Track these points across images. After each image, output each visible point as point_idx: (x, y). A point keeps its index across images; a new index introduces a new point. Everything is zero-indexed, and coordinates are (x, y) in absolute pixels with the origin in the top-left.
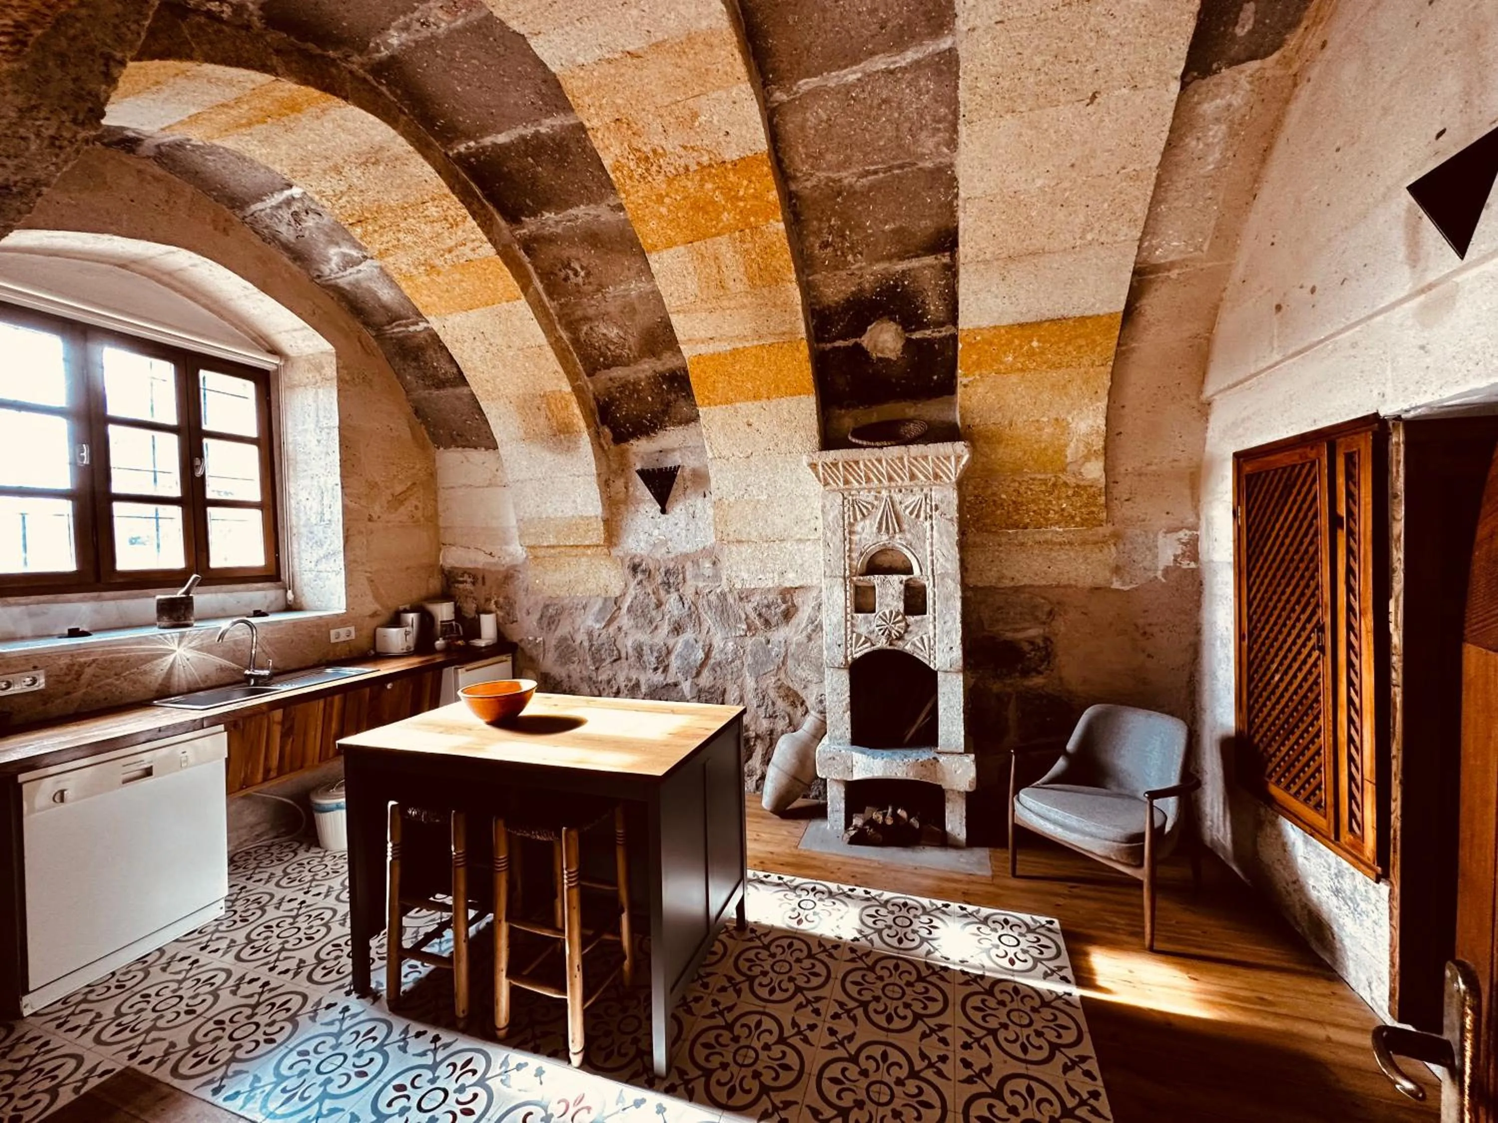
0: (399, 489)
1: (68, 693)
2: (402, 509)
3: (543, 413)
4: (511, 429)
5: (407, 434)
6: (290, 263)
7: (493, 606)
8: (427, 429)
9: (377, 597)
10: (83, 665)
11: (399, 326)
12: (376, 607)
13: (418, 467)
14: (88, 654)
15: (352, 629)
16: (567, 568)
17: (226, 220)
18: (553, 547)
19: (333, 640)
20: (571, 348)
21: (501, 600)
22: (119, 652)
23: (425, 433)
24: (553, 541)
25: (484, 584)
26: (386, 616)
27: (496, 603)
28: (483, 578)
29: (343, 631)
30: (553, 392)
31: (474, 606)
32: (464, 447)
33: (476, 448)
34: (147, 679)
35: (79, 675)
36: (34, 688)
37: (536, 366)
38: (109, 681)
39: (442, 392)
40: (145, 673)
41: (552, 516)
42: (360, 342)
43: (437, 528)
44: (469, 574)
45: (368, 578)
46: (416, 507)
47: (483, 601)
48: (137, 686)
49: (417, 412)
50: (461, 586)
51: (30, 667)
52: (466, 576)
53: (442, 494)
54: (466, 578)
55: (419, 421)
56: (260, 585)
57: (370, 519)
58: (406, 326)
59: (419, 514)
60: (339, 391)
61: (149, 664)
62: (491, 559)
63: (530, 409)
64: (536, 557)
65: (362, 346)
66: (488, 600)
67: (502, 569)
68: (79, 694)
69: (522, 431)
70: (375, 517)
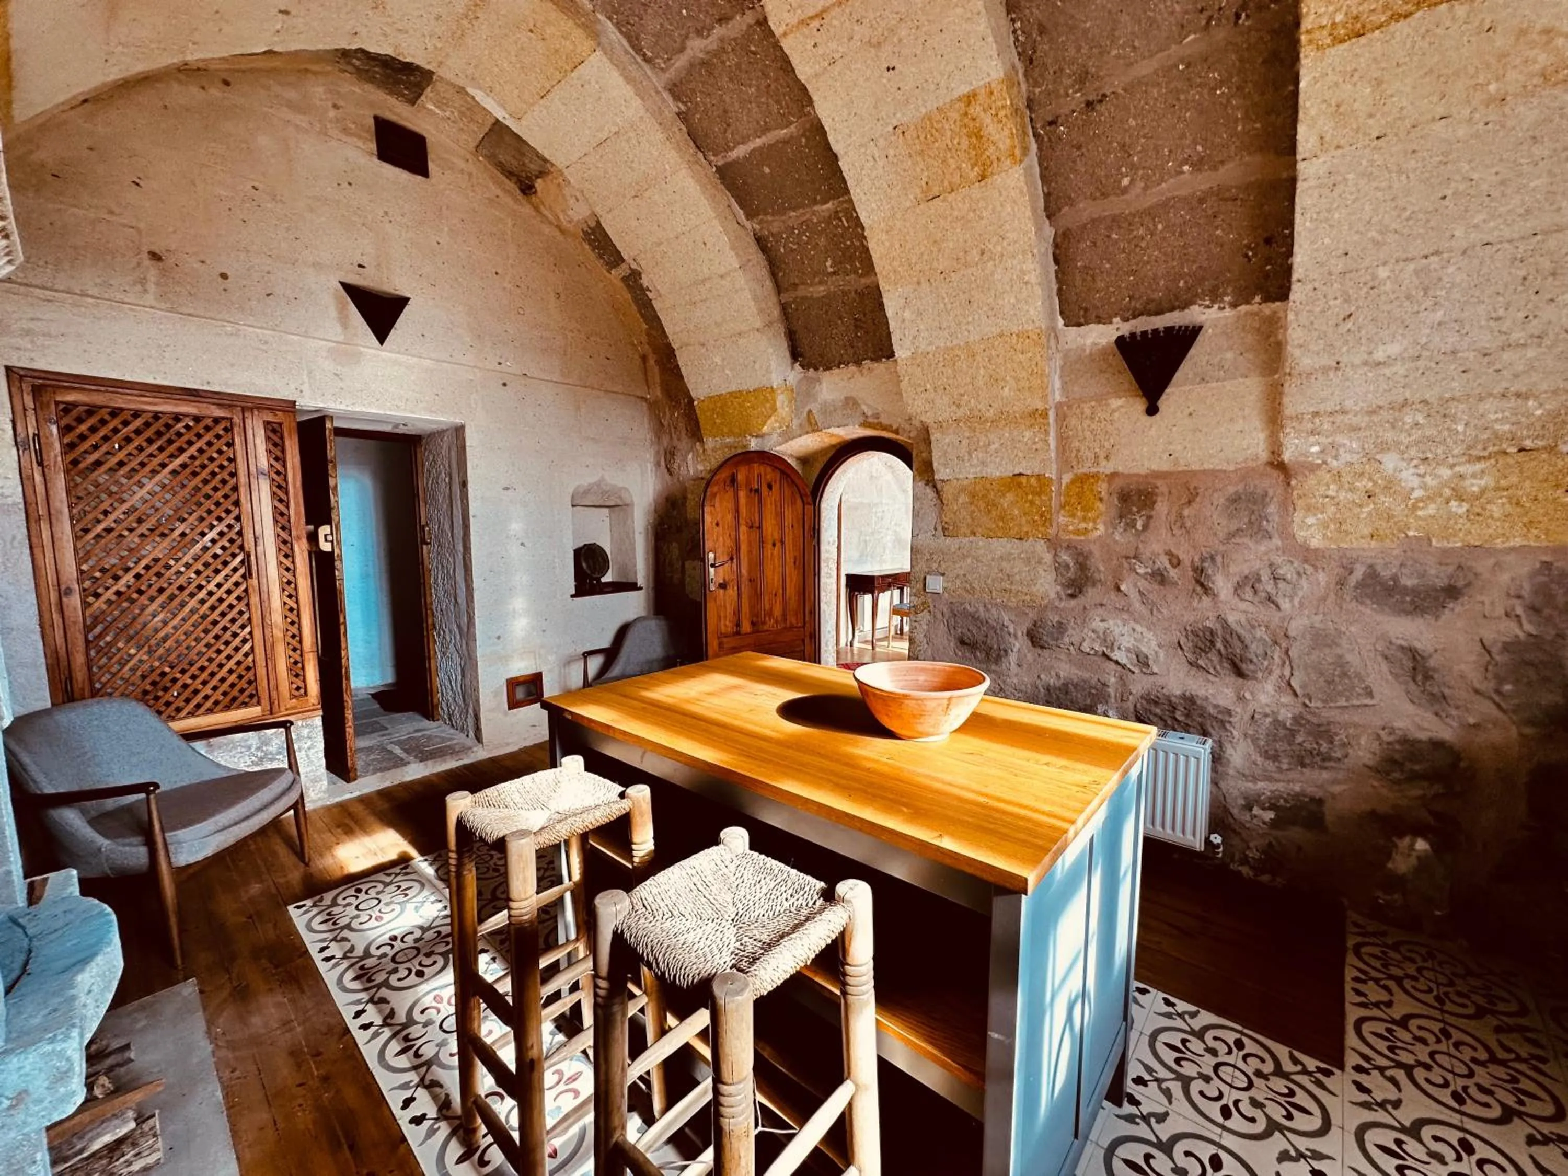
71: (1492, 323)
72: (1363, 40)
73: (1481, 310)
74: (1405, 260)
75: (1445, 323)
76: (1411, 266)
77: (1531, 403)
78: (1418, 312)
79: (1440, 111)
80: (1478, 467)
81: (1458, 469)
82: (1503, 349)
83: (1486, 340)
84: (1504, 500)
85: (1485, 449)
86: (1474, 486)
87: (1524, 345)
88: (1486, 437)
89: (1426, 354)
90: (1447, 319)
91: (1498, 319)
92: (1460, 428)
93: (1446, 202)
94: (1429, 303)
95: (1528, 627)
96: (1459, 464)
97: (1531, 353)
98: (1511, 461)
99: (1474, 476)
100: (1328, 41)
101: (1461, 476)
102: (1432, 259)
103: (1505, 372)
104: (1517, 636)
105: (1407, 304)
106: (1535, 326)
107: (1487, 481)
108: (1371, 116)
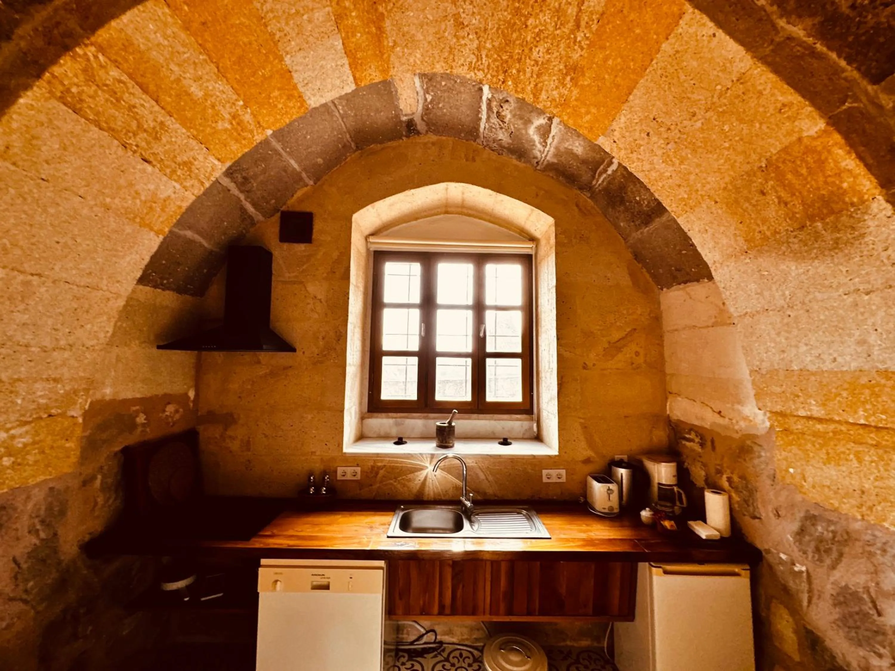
0: (616, 335)
1: (371, 485)
2: (620, 356)
3: (772, 198)
4: (725, 241)
5: (626, 281)
6: (518, 163)
7: (726, 485)
8: (649, 271)
9: (591, 444)
10: (380, 468)
11: (600, 175)
12: (590, 453)
13: (639, 312)
14: (382, 461)
15: (563, 472)
16: (855, 463)
17: (474, 151)
18: (820, 420)
19: (545, 480)
20: (819, 47)
21: (736, 479)
22: (397, 462)
23: (648, 276)
24: (817, 411)
25: (714, 448)
26: (598, 465)
27: (729, 480)
28: (713, 442)
29: (554, 472)
30: (785, 150)
31: (703, 473)
32: (685, 282)
33: (698, 281)
34: (411, 485)
35: (377, 473)
36: (355, 478)
37: (741, 121)
38: (391, 481)
39: (652, 227)
40: (409, 480)
41: (813, 368)
42: (577, 206)
43: (662, 372)
44: (696, 432)
45: (581, 424)
46: (637, 354)
47: (712, 471)
48: (406, 489)
49: (637, 256)
50: (688, 444)
51: (355, 465)
52: (693, 433)
53: (667, 339)
54: (692, 436)
55: (640, 265)
56: (518, 416)
57: (585, 367)
58: (605, 171)
59: (640, 360)
60: (557, 254)
61: (412, 475)
62: (720, 421)
63: (747, 200)
64: (787, 431)
65: (580, 210)
66: (720, 472)
67: (736, 436)
68: (375, 487)
69: (741, 240)
70: (590, 364)
71: (53, 332)
72: (75, 116)
73: (50, 322)
74: (18, 271)
75: (28, 324)
76: (21, 277)
77: (59, 386)
78: (12, 312)
79: (81, 192)
80: (24, 429)
81: (13, 432)
82: (54, 350)
83: (47, 342)
84: (36, 451)
85: (30, 416)
86: (19, 443)
87: (64, 349)
88: (33, 407)
89: (9, 343)
90: (29, 322)
91: (56, 330)
92: (19, 401)
93: (58, 246)
94: (21, 307)
95: (42, 535)
96: (12, 428)
97: (66, 354)
98: (43, 424)
99: (21, 436)
100: (59, 94)
101: (13, 437)
102: (35, 278)
103: (51, 365)
104: (35, 545)
105: (8, 303)
106: (72, 339)
107: (27, 439)
108: (47, 162)
